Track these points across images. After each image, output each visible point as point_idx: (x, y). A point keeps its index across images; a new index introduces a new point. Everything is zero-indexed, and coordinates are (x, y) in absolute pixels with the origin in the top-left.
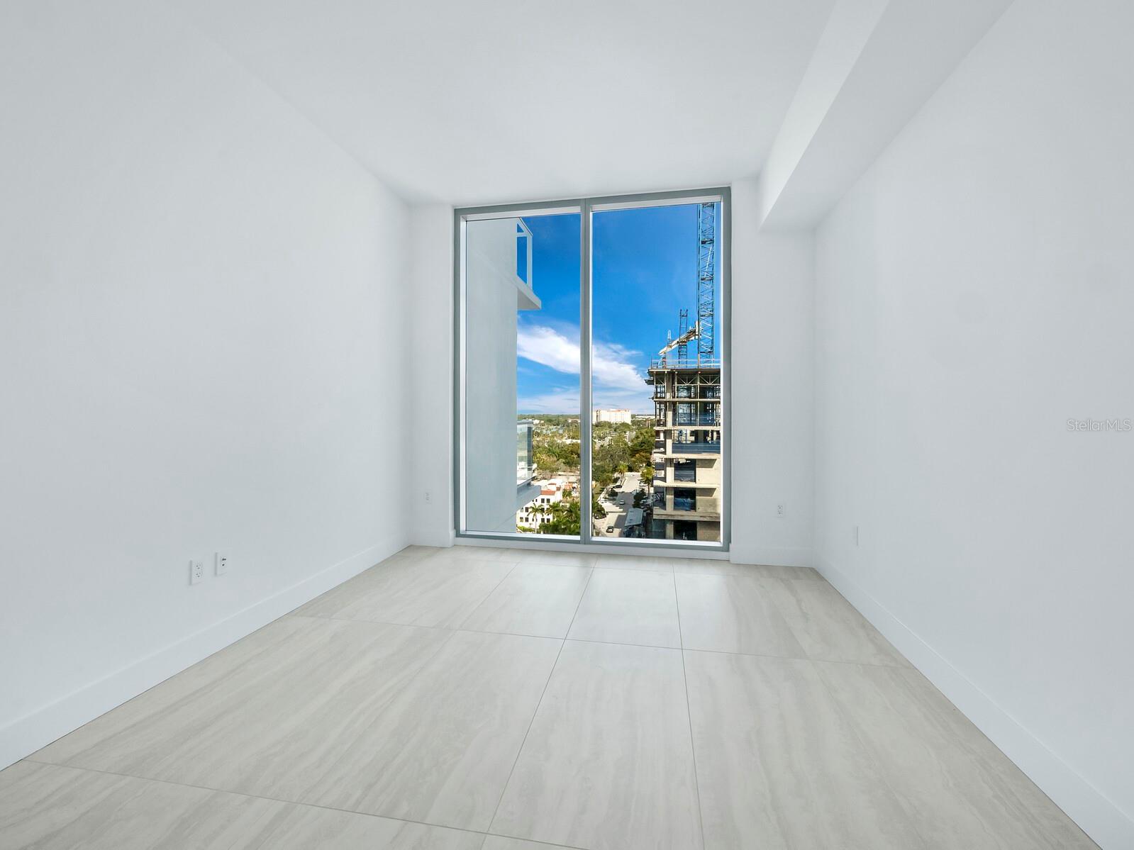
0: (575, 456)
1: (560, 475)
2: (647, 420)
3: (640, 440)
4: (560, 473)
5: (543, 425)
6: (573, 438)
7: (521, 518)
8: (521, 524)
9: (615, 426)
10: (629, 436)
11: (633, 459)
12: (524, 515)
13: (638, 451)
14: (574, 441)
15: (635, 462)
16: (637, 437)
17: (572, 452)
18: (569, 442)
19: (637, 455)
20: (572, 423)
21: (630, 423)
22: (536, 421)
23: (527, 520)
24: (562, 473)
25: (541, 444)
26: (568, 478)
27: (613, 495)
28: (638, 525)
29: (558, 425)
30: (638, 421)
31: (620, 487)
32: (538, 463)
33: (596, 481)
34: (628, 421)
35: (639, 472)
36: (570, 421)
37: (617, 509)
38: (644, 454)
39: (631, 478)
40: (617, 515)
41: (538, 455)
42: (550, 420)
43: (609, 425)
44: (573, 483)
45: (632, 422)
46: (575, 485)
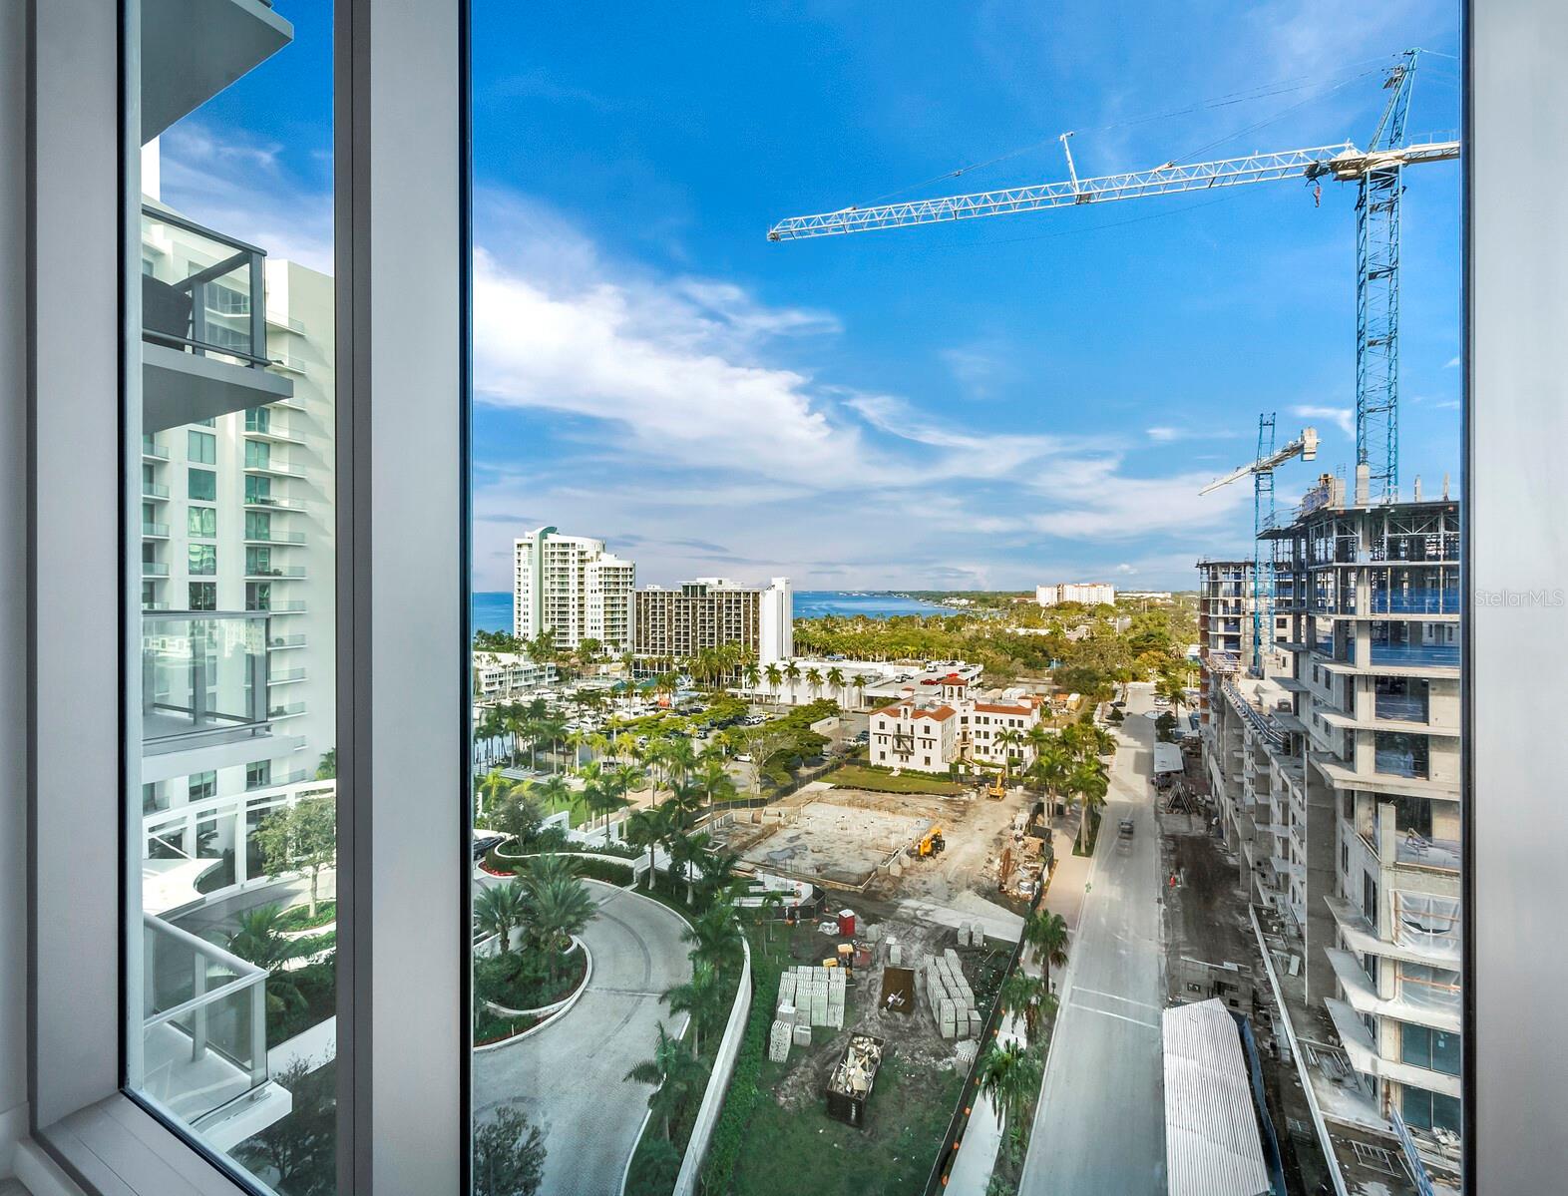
0: (1040, 654)
1: (1018, 682)
2: (1138, 601)
3: (1141, 630)
4: (1018, 679)
5: (974, 606)
6: (1026, 627)
7: (978, 747)
8: (977, 757)
9: (1088, 609)
10: (1121, 624)
11: (1138, 661)
12: (982, 742)
13: (1142, 649)
14: (1032, 631)
15: (1140, 666)
16: (1135, 627)
17: (1034, 648)
18: (1022, 632)
19: (1144, 655)
20: (1019, 603)
21: (1114, 605)
22: (964, 602)
23: (986, 750)
24: (1021, 680)
25: (981, 635)
26: (1034, 688)
27: (1116, 717)
28: (1177, 772)
29: (997, 606)
30: (1126, 602)
31: (1122, 704)
32: (985, 663)
33: (1082, 694)
34: (1110, 601)
35: (1147, 681)
36: (1015, 601)
37: (1131, 741)
38: (1156, 654)
39: (1137, 692)
40: (1133, 751)
41: (979, 651)
42: (984, 599)
43: (1080, 607)
44: (1042, 695)
45: (1116, 602)
46: (1047, 699)
